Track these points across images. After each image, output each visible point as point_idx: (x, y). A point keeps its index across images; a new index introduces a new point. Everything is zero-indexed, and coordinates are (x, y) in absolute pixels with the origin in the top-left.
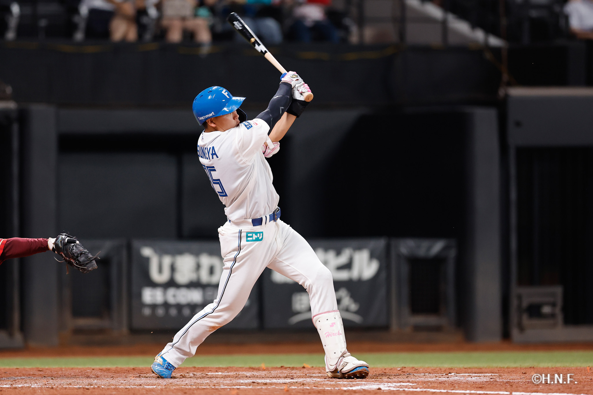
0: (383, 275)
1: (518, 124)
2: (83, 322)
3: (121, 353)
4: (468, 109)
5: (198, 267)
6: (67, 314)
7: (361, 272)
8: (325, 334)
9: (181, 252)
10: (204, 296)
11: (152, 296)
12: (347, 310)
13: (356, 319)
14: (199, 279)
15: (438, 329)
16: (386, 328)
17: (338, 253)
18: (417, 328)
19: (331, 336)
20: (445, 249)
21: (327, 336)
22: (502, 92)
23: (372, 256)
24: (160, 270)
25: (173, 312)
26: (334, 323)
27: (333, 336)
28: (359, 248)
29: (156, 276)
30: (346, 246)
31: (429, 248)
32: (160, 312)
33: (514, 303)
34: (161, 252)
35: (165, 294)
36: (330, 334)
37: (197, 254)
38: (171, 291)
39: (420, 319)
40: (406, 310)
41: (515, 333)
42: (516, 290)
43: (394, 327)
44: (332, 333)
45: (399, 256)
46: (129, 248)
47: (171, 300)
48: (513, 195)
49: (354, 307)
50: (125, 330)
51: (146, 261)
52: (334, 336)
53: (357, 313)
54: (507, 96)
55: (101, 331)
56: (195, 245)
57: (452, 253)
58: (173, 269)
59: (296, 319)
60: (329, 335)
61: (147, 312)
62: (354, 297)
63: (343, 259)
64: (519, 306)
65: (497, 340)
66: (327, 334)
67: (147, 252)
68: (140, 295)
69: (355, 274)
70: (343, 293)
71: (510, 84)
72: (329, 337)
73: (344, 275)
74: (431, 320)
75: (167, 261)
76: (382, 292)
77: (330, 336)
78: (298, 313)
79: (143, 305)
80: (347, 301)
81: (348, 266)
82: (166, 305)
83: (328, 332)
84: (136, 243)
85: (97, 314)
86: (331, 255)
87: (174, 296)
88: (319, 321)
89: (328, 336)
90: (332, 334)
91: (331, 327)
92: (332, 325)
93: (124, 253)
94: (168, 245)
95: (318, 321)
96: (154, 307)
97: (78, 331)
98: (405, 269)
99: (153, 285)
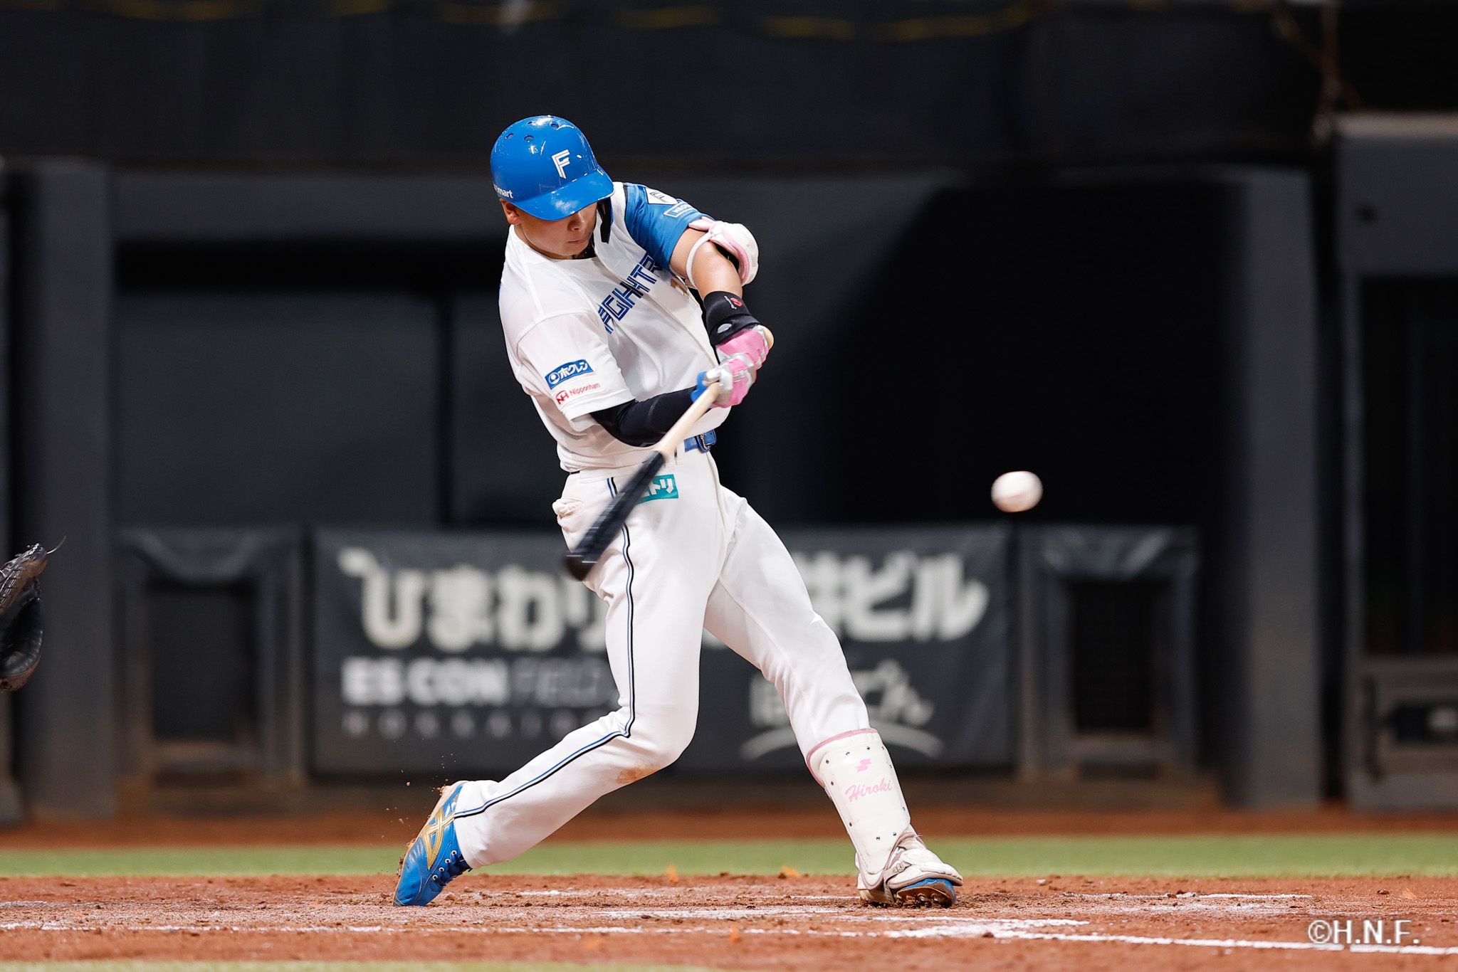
0: (1000, 626)
1: (1367, 214)
2: (184, 753)
3: (286, 838)
4: (1232, 175)
5: (496, 602)
6: (140, 733)
7: (937, 616)
8: (847, 792)
9: (448, 564)
10: (511, 680)
11: (371, 682)
12: (901, 720)
13: (925, 744)
14: (497, 634)
15: (1147, 772)
16: (1006, 769)
17: (877, 566)
18: (1092, 771)
19: (863, 795)
20: (1168, 553)
21: (851, 798)
22: (1321, 128)
23: (969, 574)
24: (392, 612)
25: (428, 725)
26: (868, 761)
27: (867, 794)
28: (933, 553)
29: (379, 627)
30: (899, 548)
31: (1124, 553)
32: (393, 725)
33: (1356, 701)
34: (395, 563)
35: (404, 676)
36: (860, 790)
37: (492, 568)
38: (422, 670)
39: (1099, 746)
40: (1060, 722)
41: (1358, 782)
42: (1359, 666)
43: (1029, 768)
44: (864, 786)
45: (1043, 574)
46: (308, 551)
47: (422, 694)
48: (1354, 408)
49: (918, 712)
50: (296, 774)
51: (354, 588)
52: (870, 793)
53: (926, 727)
54: (1336, 138)
55: (231, 777)
56: (487, 544)
57: (1187, 567)
58: (427, 608)
59: (761, 746)
60: (858, 792)
61: (356, 724)
62: (919, 684)
63: (889, 583)
64: (1370, 712)
65: (1310, 802)
66: (851, 793)
67: (356, 561)
68: (336, 680)
69: (921, 621)
70: (889, 675)
71: (1343, 106)
72: (856, 798)
73: (890, 626)
74: (1130, 748)
75: (410, 586)
76: (996, 673)
77: (859, 796)
78: (767, 728)
79: (345, 707)
80: (899, 696)
81: (903, 601)
82: (408, 707)
83: (855, 786)
84: (325, 539)
85: (222, 731)
86: (856, 572)
87: (430, 682)
88: (827, 762)
89: (855, 795)
90: (865, 788)
91: (859, 771)
92: (864, 765)
93: (294, 566)
94: (415, 544)
95: (824, 761)
96: (374, 711)
97: (169, 778)
98: (1058, 609)
99: (374, 652)
